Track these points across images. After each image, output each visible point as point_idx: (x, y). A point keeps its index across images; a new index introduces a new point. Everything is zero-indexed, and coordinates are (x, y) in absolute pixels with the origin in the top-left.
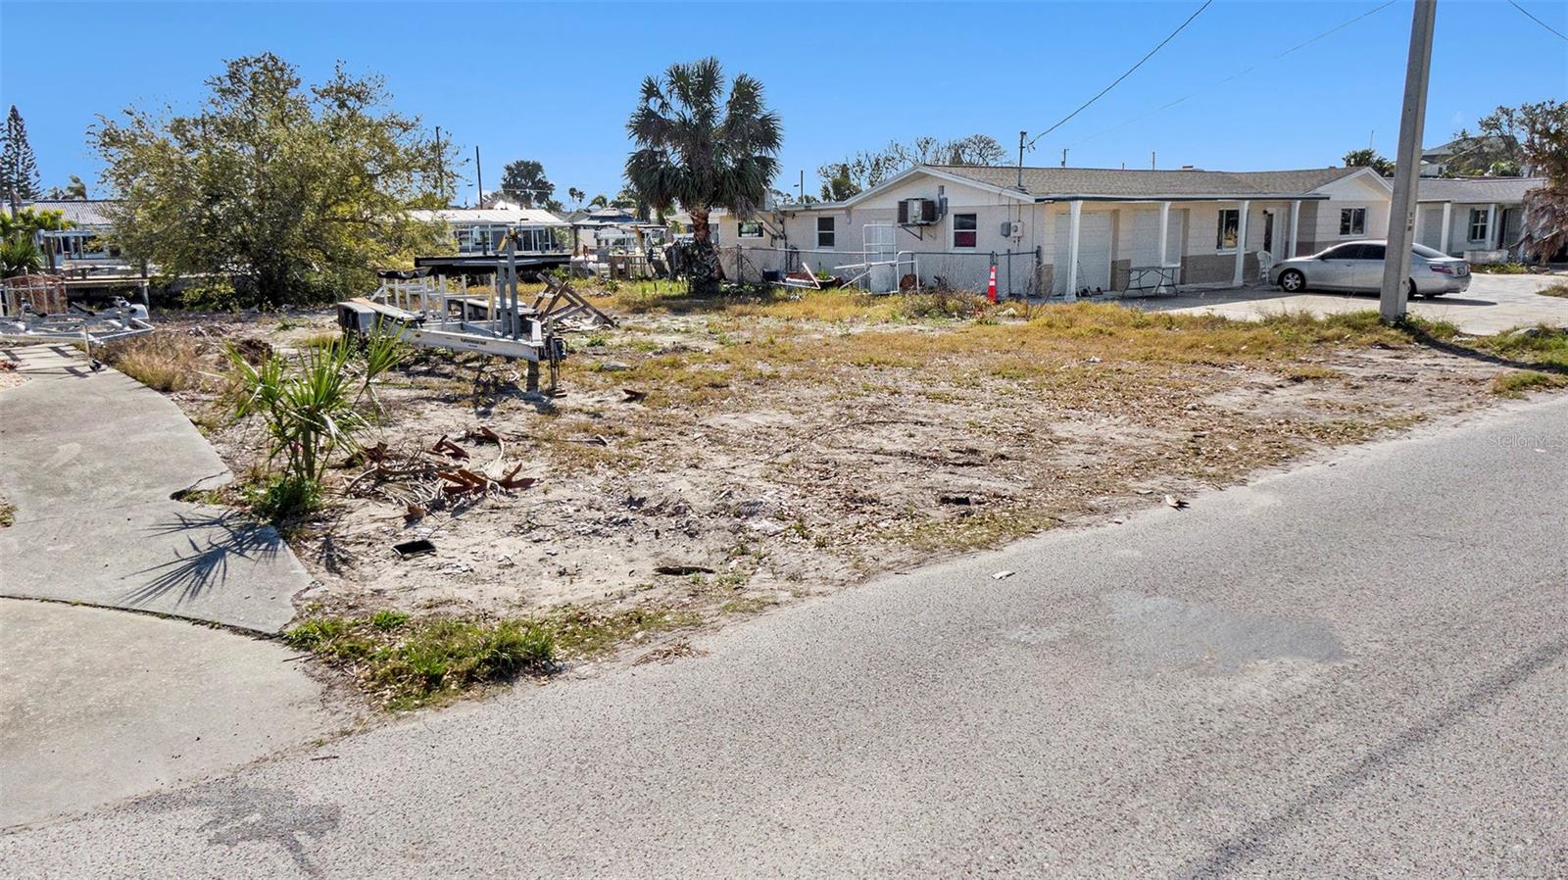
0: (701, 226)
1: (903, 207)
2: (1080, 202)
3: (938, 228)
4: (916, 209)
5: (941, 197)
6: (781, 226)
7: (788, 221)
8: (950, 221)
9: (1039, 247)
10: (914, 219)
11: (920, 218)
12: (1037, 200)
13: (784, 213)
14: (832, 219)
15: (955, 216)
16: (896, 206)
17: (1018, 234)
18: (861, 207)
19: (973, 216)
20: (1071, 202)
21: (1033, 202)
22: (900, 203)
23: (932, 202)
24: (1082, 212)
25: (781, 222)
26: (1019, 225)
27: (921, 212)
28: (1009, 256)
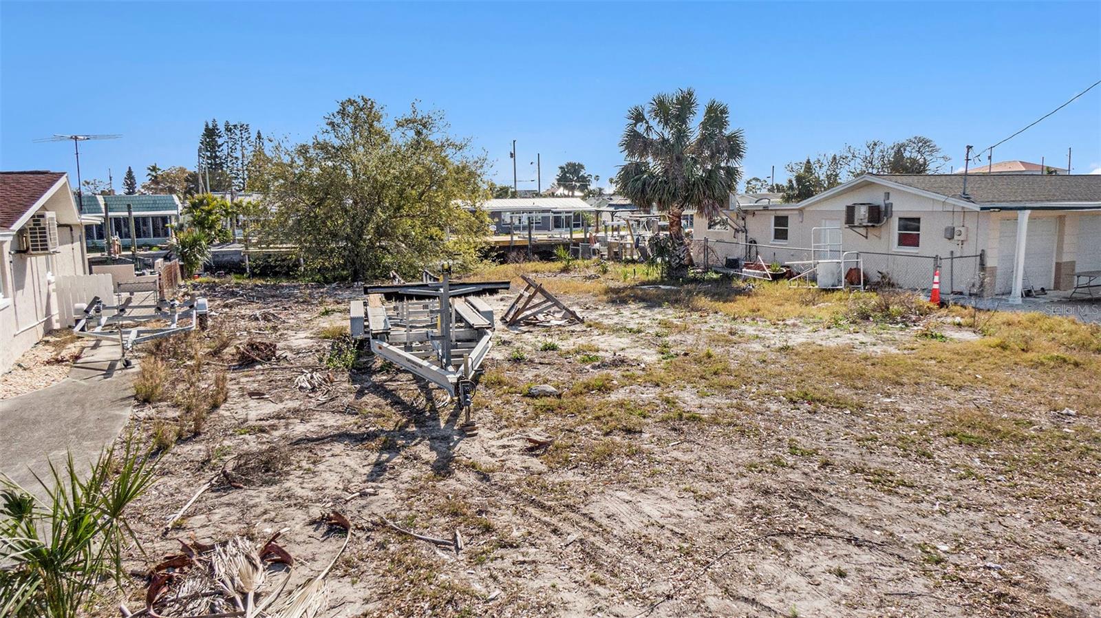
0: (676, 221)
1: (851, 211)
2: (1028, 212)
3: (883, 229)
4: (862, 213)
5: (887, 202)
6: (743, 222)
7: (749, 218)
8: (895, 223)
9: (983, 250)
10: (860, 221)
11: (866, 220)
12: (982, 209)
13: (746, 212)
14: (787, 217)
15: (900, 219)
16: (845, 209)
17: (961, 238)
18: (813, 208)
19: (918, 220)
20: (1019, 211)
21: (979, 210)
22: (848, 207)
23: (878, 207)
24: (1030, 218)
25: (743, 219)
26: (963, 229)
27: (867, 215)
28: (952, 259)
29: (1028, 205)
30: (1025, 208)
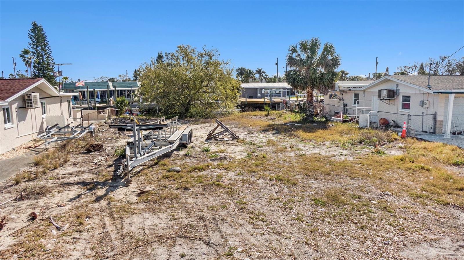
0: (310, 96)
1: (380, 92)
2: (454, 95)
3: (396, 100)
4: (385, 93)
5: (397, 88)
6: (342, 96)
7: (344, 94)
8: (400, 98)
9: (436, 112)
10: (384, 97)
11: (386, 97)
12: (434, 93)
13: (343, 91)
14: (359, 94)
15: (403, 96)
16: (377, 91)
17: (427, 106)
18: (369, 90)
19: (409, 97)
20: (449, 94)
21: (432, 93)
22: (379, 90)
23: (393, 91)
24: (455, 97)
25: (342, 94)
26: (427, 102)
27: (387, 94)
28: (423, 115)
29: (454, 91)
30: (452, 93)
